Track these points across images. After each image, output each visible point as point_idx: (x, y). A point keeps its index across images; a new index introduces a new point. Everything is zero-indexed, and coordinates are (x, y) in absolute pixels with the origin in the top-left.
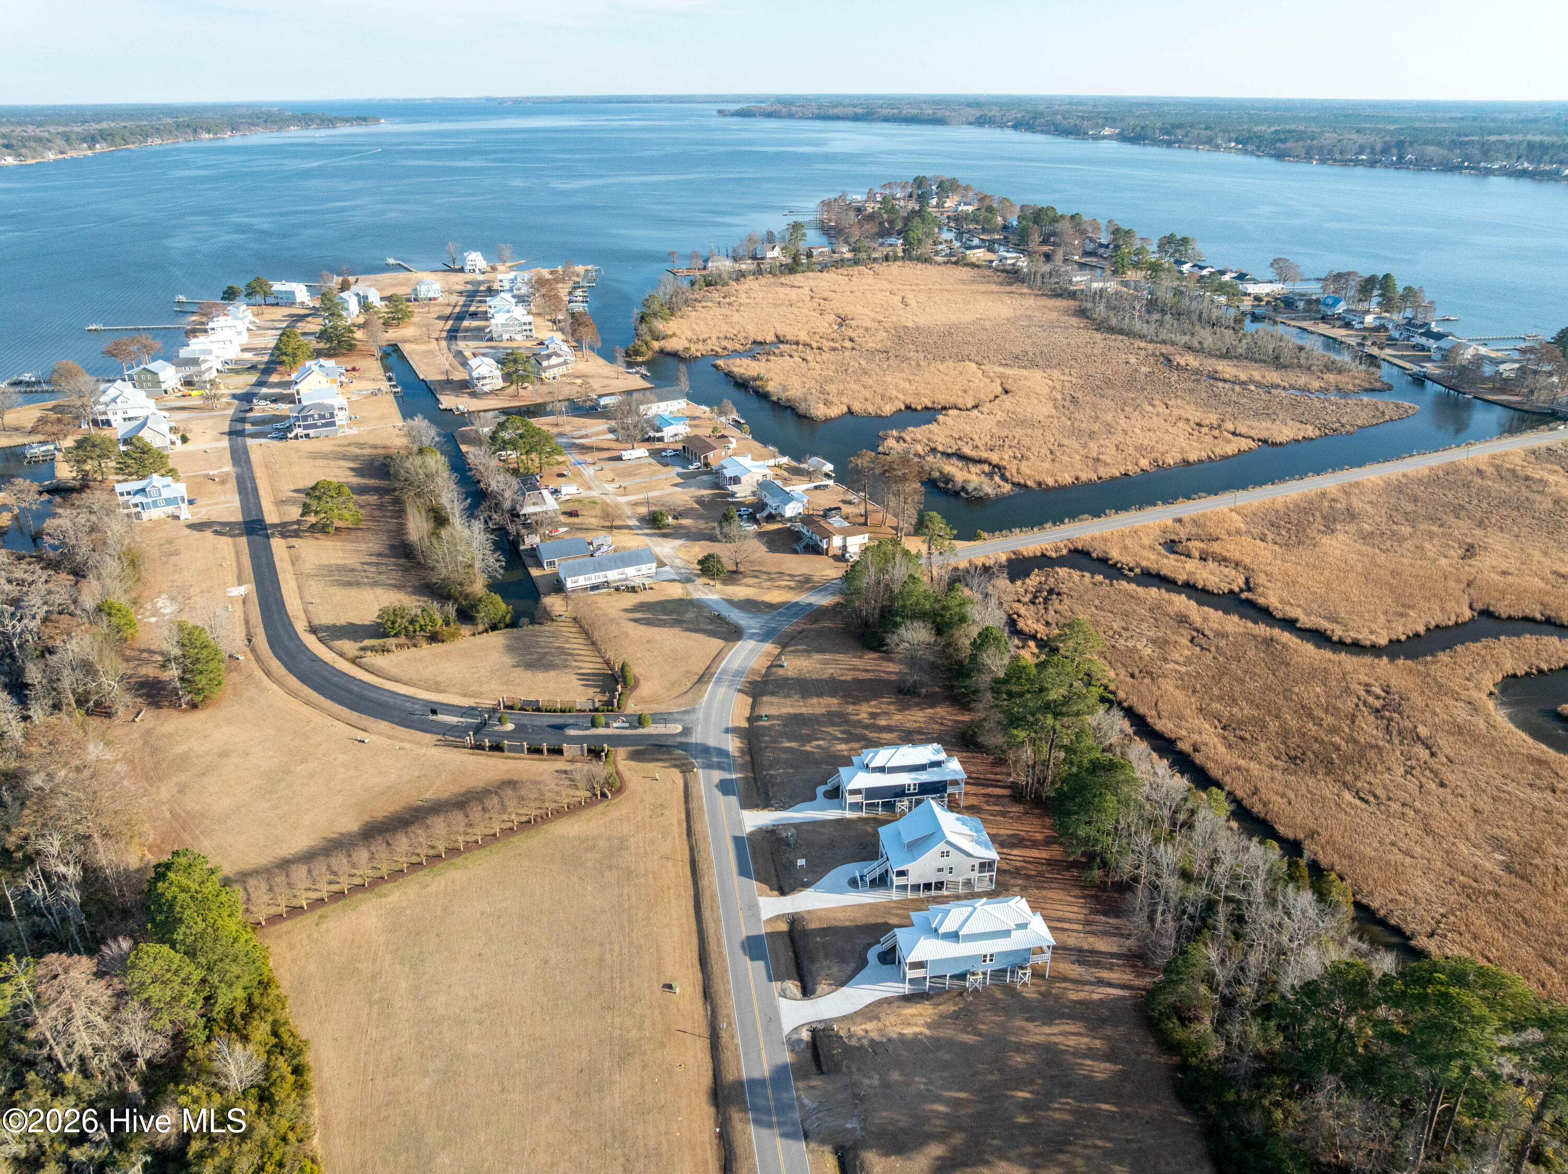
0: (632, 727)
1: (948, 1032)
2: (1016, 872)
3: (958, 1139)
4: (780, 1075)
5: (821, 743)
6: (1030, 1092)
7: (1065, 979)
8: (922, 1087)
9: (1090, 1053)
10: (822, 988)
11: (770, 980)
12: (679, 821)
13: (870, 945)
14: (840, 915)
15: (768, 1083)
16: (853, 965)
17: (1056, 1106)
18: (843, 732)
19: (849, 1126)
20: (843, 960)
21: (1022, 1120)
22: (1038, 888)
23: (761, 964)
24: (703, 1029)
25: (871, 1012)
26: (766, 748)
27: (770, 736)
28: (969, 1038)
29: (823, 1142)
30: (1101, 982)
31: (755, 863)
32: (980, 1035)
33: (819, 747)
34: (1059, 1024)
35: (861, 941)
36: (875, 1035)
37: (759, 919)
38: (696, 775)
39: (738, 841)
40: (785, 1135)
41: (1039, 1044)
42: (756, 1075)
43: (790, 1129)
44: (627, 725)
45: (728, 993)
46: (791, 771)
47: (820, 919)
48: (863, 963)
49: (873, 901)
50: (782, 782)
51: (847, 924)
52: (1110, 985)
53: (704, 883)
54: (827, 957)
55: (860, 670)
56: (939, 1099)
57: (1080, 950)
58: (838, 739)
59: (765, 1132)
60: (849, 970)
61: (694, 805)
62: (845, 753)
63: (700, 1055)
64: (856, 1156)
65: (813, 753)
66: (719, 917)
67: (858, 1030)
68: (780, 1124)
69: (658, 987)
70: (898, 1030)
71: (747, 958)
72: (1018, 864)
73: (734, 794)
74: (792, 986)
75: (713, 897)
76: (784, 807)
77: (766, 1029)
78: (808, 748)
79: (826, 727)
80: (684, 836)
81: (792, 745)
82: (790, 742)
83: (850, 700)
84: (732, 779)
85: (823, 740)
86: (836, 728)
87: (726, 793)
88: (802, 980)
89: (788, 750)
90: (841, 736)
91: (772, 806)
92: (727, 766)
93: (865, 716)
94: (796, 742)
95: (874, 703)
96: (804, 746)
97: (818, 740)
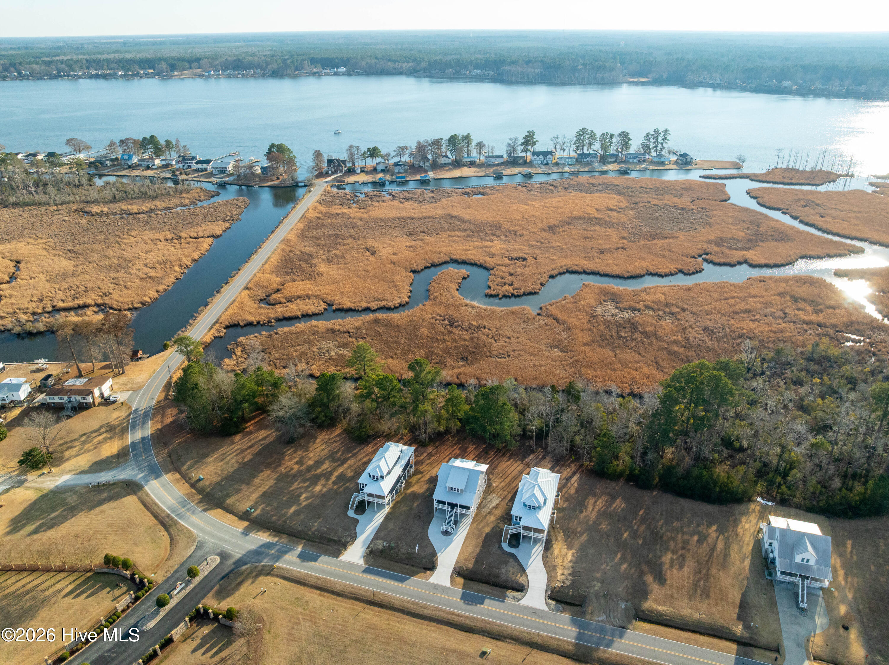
0: (189, 582)
1: (577, 544)
3: (645, 567)
4: (580, 623)
5: (304, 496)
6: (625, 532)
8: (608, 568)
9: (609, 503)
10: (522, 580)
11: (504, 602)
12: (320, 595)
13: (500, 547)
14: (470, 549)
15: (582, 631)
16: (511, 561)
17: (636, 527)
18: (304, 481)
19: (623, 607)
20: (505, 563)
21: (640, 542)
23: (489, 601)
24: (526, 650)
25: (549, 567)
26: (285, 522)
27: (274, 515)
28: (585, 537)
29: (630, 622)
31: (396, 571)
32: (583, 533)
33: (307, 498)
34: (588, 504)
35: (494, 550)
36: (567, 572)
37: (449, 588)
38: (279, 568)
39: (368, 571)
40: (621, 636)
41: (597, 516)
42: (575, 634)
43: (617, 633)
44: (184, 585)
45: (502, 626)
46: (320, 520)
47: (466, 560)
48: (512, 556)
49: (466, 532)
50: (327, 528)
51: (478, 550)
53: (397, 603)
54: (498, 569)
55: (246, 450)
56: (619, 565)
58: (308, 487)
59: (615, 645)
60: (514, 564)
61: (312, 581)
63: (546, 657)
64: (643, 611)
65: (311, 503)
66: (434, 607)
67: (560, 577)
68: (612, 635)
69: (480, 661)
70: (566, 561)
71: (479, 606)
73: (320, 556)
74: (512, 594)
75: (413, 603)
76: (354, 537)
77: (542, 617)
78: (304, 503)
79: (290, 487)
80: (339, 598)
81: (293, 509)
82: (289, 508)
83: (273, 466)
84: (301, 552)
85: (302, 493)
86: (296, 483)
87: (315, 560)
88: (508, 588)
89: (296, 513)
90: (306, 485)
91: (348, 542)
92: (284, 549)
93: (296, 467)
94: (292, 506)
95: (287, 458)
96: (300, 504)
97: (299, 495)
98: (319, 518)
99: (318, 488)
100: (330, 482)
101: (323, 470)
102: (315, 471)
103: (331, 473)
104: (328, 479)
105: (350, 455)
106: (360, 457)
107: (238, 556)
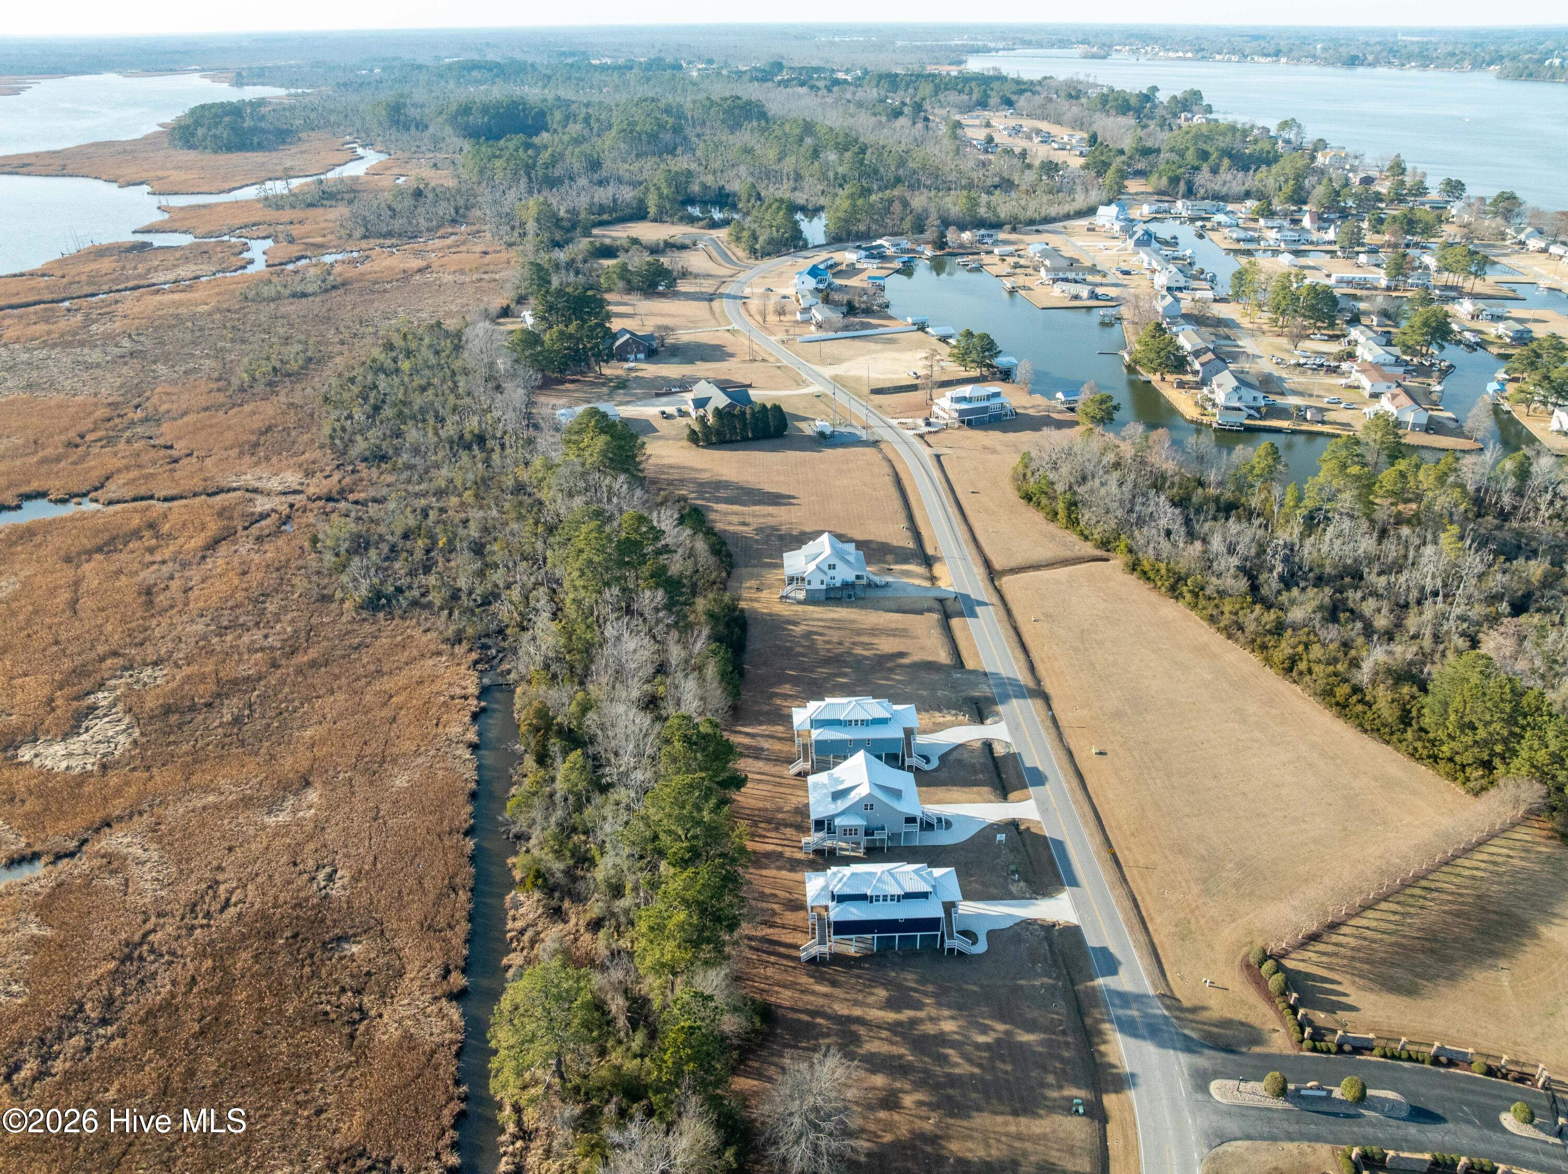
2: (779, 825)
4: (1005, 698)
5: (981, 1039)
7: (780, 739)
9: (786, 697)
10: (977, 744)
11: (1019, 754)
12: (1152, 919)
13: (935, 770)
14: (960, 796)
15: (1012, 697)
16: (951, 758)
18: (943, 1060)
19: (958, 675)
20: (959, 761)
22: (766, 810)
23: (1028, 764)
25: (938, 727)
26: (1064, 1032)
27: (1062, 1059)
29: (975, 671)
30: (753, 736)
31: (1051, 856)
33: (985, 1030)
35: (944, 774)
36: (937, 714)
37: (1037, 800)
38: (1155, 988)
39: (1074, 882)
40: (999, 674)
43: (996, 677)
46: (1023, 982)
47: (980, 794)
48: (943, 758)
50: (1034, 963)
52: (747, 734)
53: (1099, 838)
54: (973, 766)
56: (898, 681)
57: (757, 758)
58: (954, 1045)
60: (955, 755)
61: (1142, 938)
62: (946, 1013)
63: (1064, 716)
65: (992, 1017)
66: (1075, 805)
67: (949, 718)
69: (1111, 755)
71: (1041, 770)
72: (773, 834)
73: (1093, 949)
74: (999, 750)
75: (1086, 824)
76: (1027, 924)
77: (1018, 724)
78: (1001, 1027)
79: (973, 1076)
80: (1139, 898)
81: (1025, 1037)
82: (1028, 1044)
83: (929, 1149)
84: (1103, 975)
85: (978, 1046)
86: (957, 1071)
87: (1104, 951)
88: (993, 758)
89: (1031, 1027)
90: (950, 1052)
91: (1042, 926)
92: (1117, 1002)
93: (908, 1100)
94: (1021, 1045)
95: (888, 1138)
96: (1007, 1033)
97: (987, 1047)
98: (1021, 987)
99: (949, 1026)
100: (920, 1014)
101: (892, 1043)
102: (901, 1057)
103: (894, 1027)
104: (913, 1022)
105: (819, 1020)
106: (821, 1001)
107: (1184, 1059)
